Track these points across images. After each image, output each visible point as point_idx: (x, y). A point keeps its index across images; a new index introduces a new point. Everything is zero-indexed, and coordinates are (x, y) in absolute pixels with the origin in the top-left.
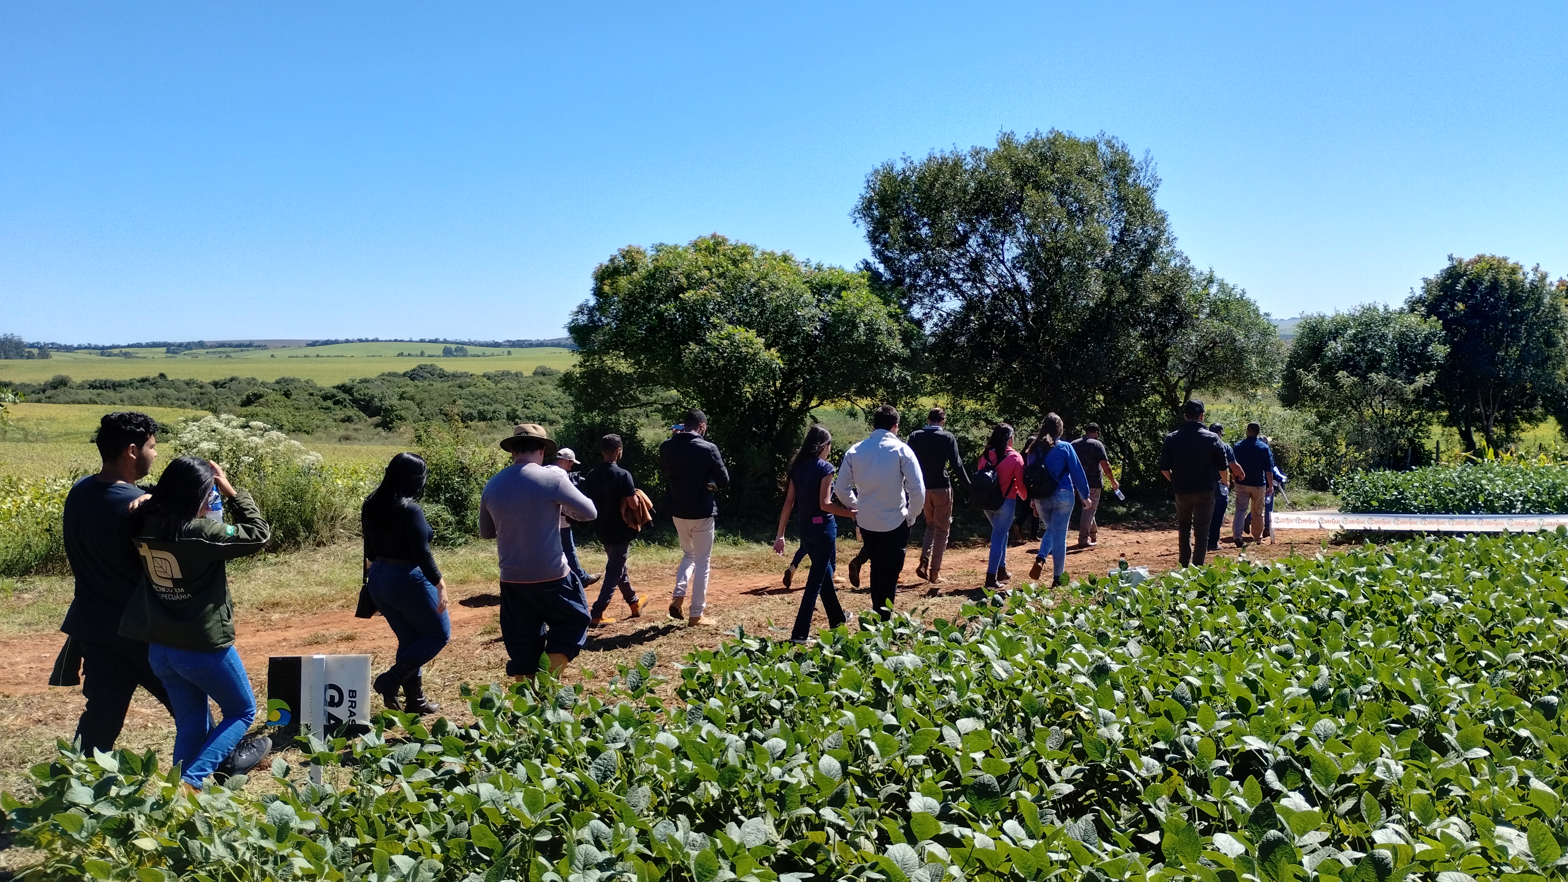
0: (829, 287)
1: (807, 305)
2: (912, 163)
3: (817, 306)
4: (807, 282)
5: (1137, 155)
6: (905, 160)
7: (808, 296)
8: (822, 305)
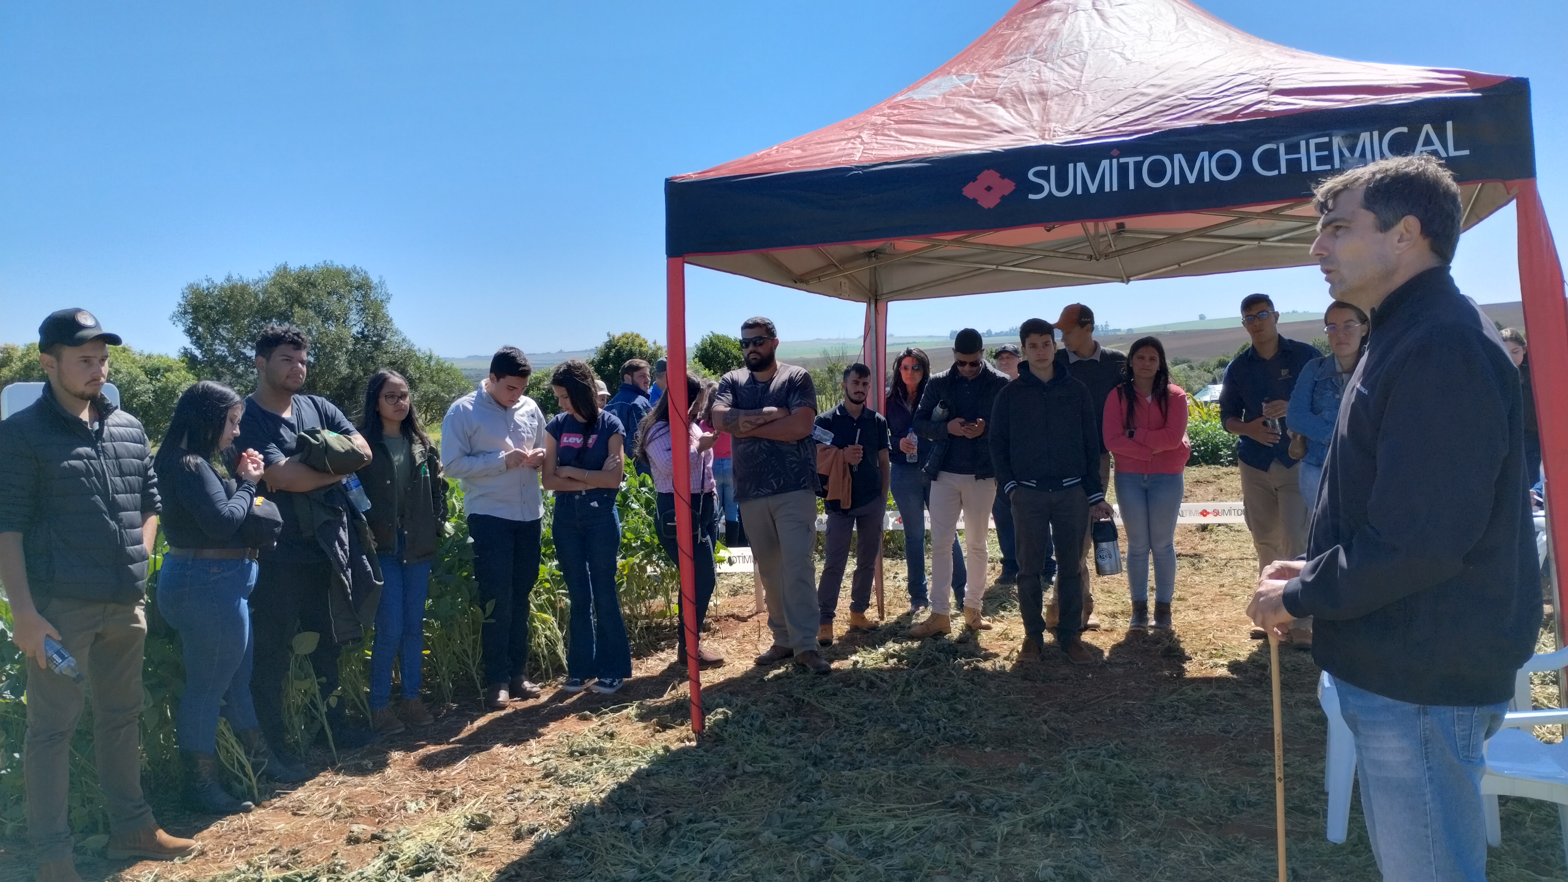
0: (158, 370)
1: (143, 382)
2: (213, 282)
3: (150, 383)
4: (142, 367)
5: (374, 279)
6: (208, 280)
7: (143, 377)
8: (154, 382)
